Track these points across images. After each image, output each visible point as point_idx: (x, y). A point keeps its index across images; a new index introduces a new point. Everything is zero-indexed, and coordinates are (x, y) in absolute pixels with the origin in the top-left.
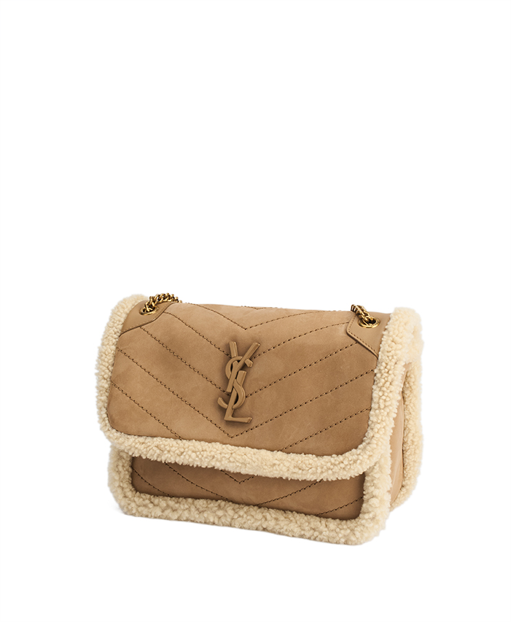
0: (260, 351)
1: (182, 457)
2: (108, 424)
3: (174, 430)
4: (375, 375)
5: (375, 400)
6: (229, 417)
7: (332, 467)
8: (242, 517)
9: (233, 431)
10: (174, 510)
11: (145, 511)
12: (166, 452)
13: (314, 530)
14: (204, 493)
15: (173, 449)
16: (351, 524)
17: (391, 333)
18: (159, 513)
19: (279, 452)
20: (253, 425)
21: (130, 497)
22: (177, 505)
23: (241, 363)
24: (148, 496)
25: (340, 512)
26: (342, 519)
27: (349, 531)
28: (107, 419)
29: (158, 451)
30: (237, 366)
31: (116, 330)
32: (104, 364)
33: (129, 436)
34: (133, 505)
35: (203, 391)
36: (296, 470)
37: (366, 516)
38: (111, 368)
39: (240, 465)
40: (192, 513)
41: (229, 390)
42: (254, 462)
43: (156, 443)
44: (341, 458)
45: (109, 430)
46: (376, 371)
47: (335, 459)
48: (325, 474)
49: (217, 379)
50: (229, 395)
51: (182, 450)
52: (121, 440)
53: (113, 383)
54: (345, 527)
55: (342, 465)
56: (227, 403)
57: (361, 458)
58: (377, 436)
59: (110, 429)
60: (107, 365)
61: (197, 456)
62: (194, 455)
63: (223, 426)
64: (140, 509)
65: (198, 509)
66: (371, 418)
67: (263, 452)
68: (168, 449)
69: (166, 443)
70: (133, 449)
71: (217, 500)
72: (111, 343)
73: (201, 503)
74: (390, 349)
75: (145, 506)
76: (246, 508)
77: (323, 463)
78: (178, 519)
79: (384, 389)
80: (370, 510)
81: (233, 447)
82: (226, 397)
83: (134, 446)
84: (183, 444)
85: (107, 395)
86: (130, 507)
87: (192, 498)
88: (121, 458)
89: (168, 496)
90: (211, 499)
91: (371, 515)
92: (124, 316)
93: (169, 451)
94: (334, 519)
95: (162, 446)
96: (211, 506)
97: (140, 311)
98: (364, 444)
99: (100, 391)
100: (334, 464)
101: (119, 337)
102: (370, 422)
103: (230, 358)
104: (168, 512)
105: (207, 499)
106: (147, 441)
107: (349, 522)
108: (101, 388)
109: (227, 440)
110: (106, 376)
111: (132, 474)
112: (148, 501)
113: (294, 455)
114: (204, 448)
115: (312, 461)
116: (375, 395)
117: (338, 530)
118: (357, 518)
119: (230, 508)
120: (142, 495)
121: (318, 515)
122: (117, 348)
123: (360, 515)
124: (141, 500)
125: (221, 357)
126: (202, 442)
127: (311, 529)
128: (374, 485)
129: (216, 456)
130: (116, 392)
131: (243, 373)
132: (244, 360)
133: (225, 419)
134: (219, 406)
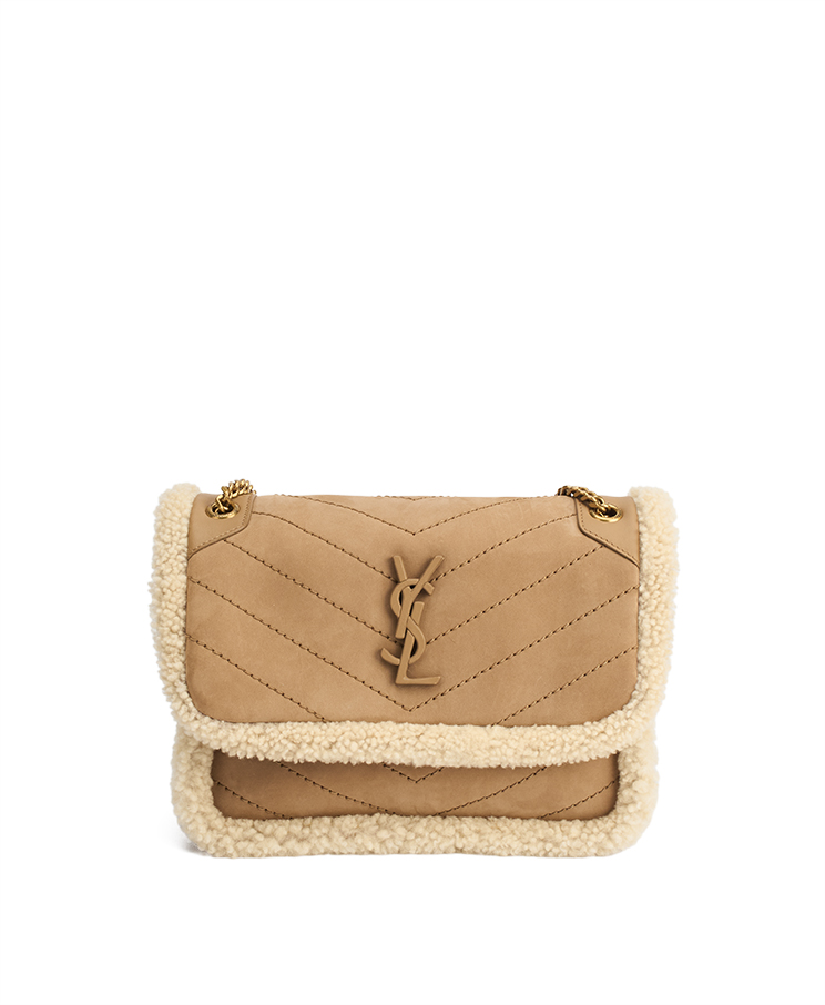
0: (447, 568)
1: (335, 750)
2: (194, 709)
3: (313, 708)
4: (640, 595)
5: (647, 633)
6: (402, 678)
7: (587, 741)
8: (421, 836)
9: (410, 699)
10: (301, 840)
11: (251, 847)
12: (304, 746)
13: (544, 841)
14: (350, 805)
15: (317, 739)
16: (605, 823)
17: (654, 529)
18: (276, 847)
19: (496, 727)
20: (445, 687)
21: (220, 827)
22: (307, 831)
23: (417, 590)
24: (251, 822)
25: (582, 809)
26: (584, 818)
27: (603, 836)
28: (189, 700)
29: (290, 746)
30: (410, 596)
31: (180, 547)
32: (169, 607)
33: (234, 726)
34: (228, 840)
35: (360, 643)
36: (528, 752)
37: (631, 808)
38: (182, 613)
39: (434, 754)
40: (335, 840)
41: (400, 634)
42: (459, 746)
43: (285, 733)
44: (600, 726)
45: (196, 719)
46: (641, 589)
47: (590, 728)
48: (576, 754)
49: (377, 617)
50: (401, 643)
51: (333, 740)
52: (222, 733)
53: (189, 636)
54: (595, 830)
55: (604, 737)
56: (398, 655)
57: (632, 722)
58: (655, 687)
59: (199, 716)
60: (176, 607)
61: (361, 747)
62: (354, 746)
63: (392, 692)
64: (241, 845)
65: (342, 833)
66: (643, 661)
67: (470, 728)
68: (308, 740)
69: (304, 731)
70: (243, 747)
71: (371, 815)
72: (176, 571)
73: (348, 822)
74: (658, 554)
75: (250, 839)
76: (424, 821)
77: (574, 737)
78: (311, 854)
79: (658, 615)
80: (636, 799)
81: (417, 726)
82: (393, 646)
83: (244, 741)
84: (333, 729)
85: (183, 659)
86: (221, 845)
87: (328, 815)
88: (199, 763)
89: (283, 817)
90: (362, 814)
91: (638, 806)
92: (186, 522)
93: (310, 744)
94: (570, 819)
95: (297, 737)
96: (364, 825)
97: (207, 512)
98: (635, 702)
99: (169, 653)
100: (590, 737)
101: (188, 559)
102: (641, 668)
103: (396, 582)
104: (292, 844)
105: (353, 814)
106: (268, 730)
107: (599, 822)
108: (171, 649)
109: (404, 715)
110: (176, 628)
111: (213, 789)
112: (253, 831)
113: (520, 730)
114: (370, 733)
115: (553, 736)
116: (646, 625)
117: (584, 836)
118: (612, 815)
119: (398, 824)
120: (239, 821)
121: (542, 818)
122: (189, 578)
123: (619, 809)
124: (240, 830)
125: (379, 582)
126: (363, 724)
127: (539, 840)
128: (636, 760)
129: (392, 745)
130: (202, 653)
131: (420, 605)
132: (422, 583)
133: (397, 682)
134: (385, 663)
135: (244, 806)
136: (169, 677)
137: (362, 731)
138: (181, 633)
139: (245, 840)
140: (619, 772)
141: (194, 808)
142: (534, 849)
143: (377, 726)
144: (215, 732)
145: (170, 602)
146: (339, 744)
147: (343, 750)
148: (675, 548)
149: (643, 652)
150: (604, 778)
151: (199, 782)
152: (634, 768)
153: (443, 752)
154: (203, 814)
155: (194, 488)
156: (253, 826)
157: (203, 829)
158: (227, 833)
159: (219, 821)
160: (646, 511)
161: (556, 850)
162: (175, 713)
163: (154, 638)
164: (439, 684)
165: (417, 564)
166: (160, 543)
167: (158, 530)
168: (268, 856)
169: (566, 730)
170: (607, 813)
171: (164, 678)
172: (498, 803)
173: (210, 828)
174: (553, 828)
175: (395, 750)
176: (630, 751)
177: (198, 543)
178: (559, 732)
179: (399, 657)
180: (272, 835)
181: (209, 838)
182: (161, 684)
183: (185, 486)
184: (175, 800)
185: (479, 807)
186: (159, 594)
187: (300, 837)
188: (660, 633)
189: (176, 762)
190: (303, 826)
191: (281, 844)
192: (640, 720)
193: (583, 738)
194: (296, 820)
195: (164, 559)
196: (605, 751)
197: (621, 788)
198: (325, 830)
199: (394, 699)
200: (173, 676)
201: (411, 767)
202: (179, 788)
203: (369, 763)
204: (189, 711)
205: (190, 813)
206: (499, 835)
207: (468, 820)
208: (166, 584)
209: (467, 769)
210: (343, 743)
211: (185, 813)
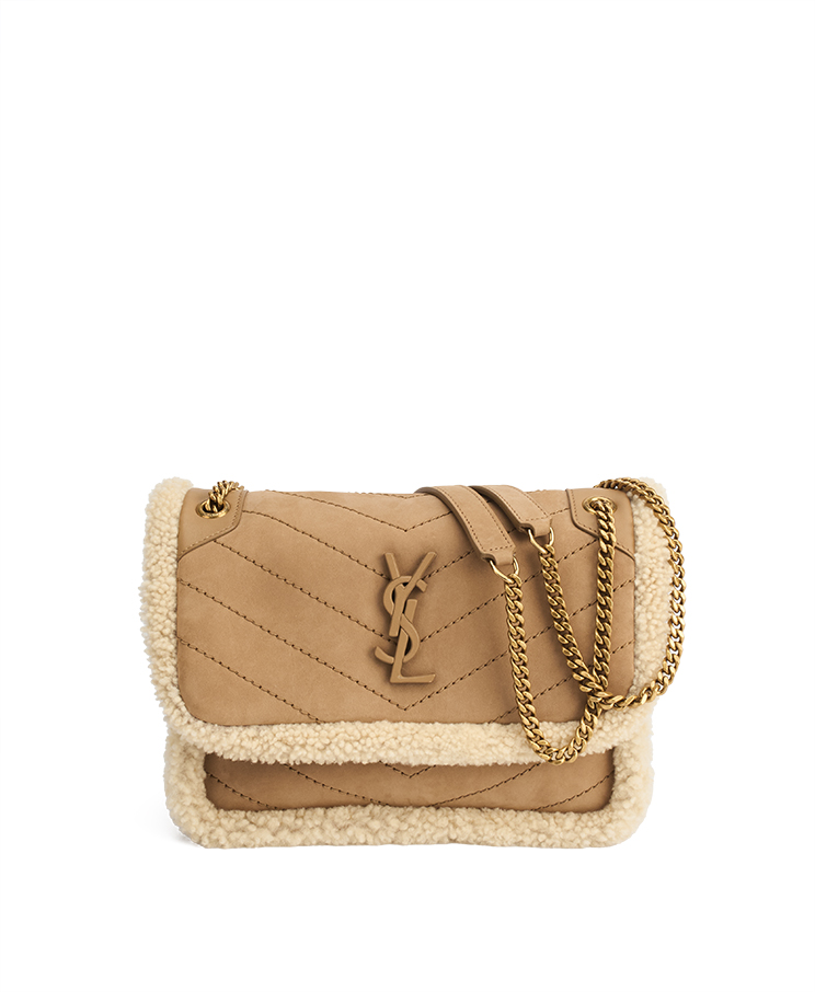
0: (439, 564)
1: (328, 752)
2: (187, 713)
3: (306, 709)
4: (636, 588)
5: (643, 628)
6: (397, 677)
8: (415, 827)
9: (406, 697)
10: (293, 831)
11: (243, 838)
12: (297, 748)
13: (538, 832)
14: (343, 798)
15: (310, 741)
16: (605, 815)
17: (648, 522)
18: (270, 838)
19: (493, 725)
20: (440, 685)
21: (213, 819)
22: (299, 822)
23: (410, 587)
24: (243, 813)
26: (580, 811)
27: (597, 830)
28: (182, 704)
29: (284, 749)
30: (403, 593)
31: (170, 549)
32: (159, 611)
33: (228, 730)
34: (220, 831)
35: (352, 643)
36: (524, 750)
37: (626, 805)
38: (173, 616)
39: (431, 753)
40: (327, 832)
41: (393, 633)
42: (456, 746)
43: (278, 736)
45: (189, 723)
46: (637, 582)
49: (370, 615)
50: (395, 641)
51: (327, 741)
52: (214, 738)
53: (181, 640)
54: (590, 824)
55: (601, 734)
56: (392, 653)
57: (629, 717)
59: (192, 720)
60: (166, 611)
61: (356, 748)
62: (349, 748)
63: (387, 691)
64: (234, 836)
65: (335, 825)
66: (642, 657)
67: (466, 727)
68: (301, 742)
69: (297, 733)
70: (236, 750)
71: (364, 806)
72: (165, 572)
73: (341, 814)
74: (654, 547)
75: (243, 831)
76: (417, 812)
77: (569, 733)
78: (303, 844)
79: (654, 608)
80: (631, 794)
81: (412, 724)
82: (386, 644)
83: (238, 744)
84: (328, 730)
85: (175, 662)
86: (214, 837)
87: (321, 807)
88: (190, 756)
89: (276, 808)
90: (355, 805)
91: (633, 801)
92: (175, 522)
93: (303, 746)
94: (564, 812)
95: (290, 739)
96: (357, 816)
97: (198, 511)
99: (160, 657)
101: (178, 560)
102: (638, 663)
103: (389, 579)
104: (284, 834)
105: (345, 805)
106: (262, 733)
107: (595, 816)
108: (162, 653)
109: (400, 714)
110: (167, 631)
111: (206, 782)
112: (246, 822)
113: (517, 727)
114: (364, 733)
115: (550, 733)
116: (641, 620)
117: (578, 829)
118: (607, 809)
119: (391, 815)
120: (231, 813)
121: (539, 810)
122: (179, 581)
123: (614, 804)
124: (233, 821)
125: (372, 580)
126: (358, 724)
127: (533, 831)
128: (632, 756)
129: (388, 744)
130: (193, 657)
131: (413, 603)
132: (415, 580)
133: (392, 680)
134: (378, 661)
135: (236, 799)
136: (162, 682)
137: (356, 732)
138: (172, 636)
139: (237, 831)
140: (614, 767)
141: (188, 801)
142: (528, 840)
143: (372, 725)
144: (208, 736)
145: (160, 606)
146: (333, 746)
147: (337, 752)
149: (642, 647)
150: (597, 774)
151: (192, 775)
152: (630, 763)
153: (439, 751)
154: (195, 806)
155: (185, 483)
156: (246, 817)
157: (196, 821)
158: (220, 825)
159: (211, 814)
161: (549, 842)
162: (167, 718)
163: (145, 642)
164: (434, 682)
165: (409, 561)
166: (149, 545)
167: (148, 531)
168: (261, 846)
169: (561, 726)
170: (601, 807)
171: (156, 682)
172: (492, 797)
173: (203, 820)
174: (548, 820)
175: (390, 748)
176: (626, 746)
177: (188, 544)
178: (556, 728)
179: (393, 656)
180: (265, 826)
181: (202, 830)
182: (153, 689)
183: (175, 480)
184: (168, 790)
185: (474, 800)
186: (149, 598)
187: (293, 828)
188: (657, 626)
189: (168, 755)
190: (296, 818)
191: (274, 835)
192: (637, 715)
194: (288, 811)
195: (154, 560)
196: (601, 747)
197: (616, 783)
198: (317, 822)
199: (389, 698)
200: (165, 681)
201: (408, 767)
202: (173, 780)
203: (365, 763)
204: (182, 716)
205: (183, 806)
206: (494, 827)
207: (463, 811)
208: (154, 588)
209: (462, 768)
210: (337, 745)
211: (178, 806)
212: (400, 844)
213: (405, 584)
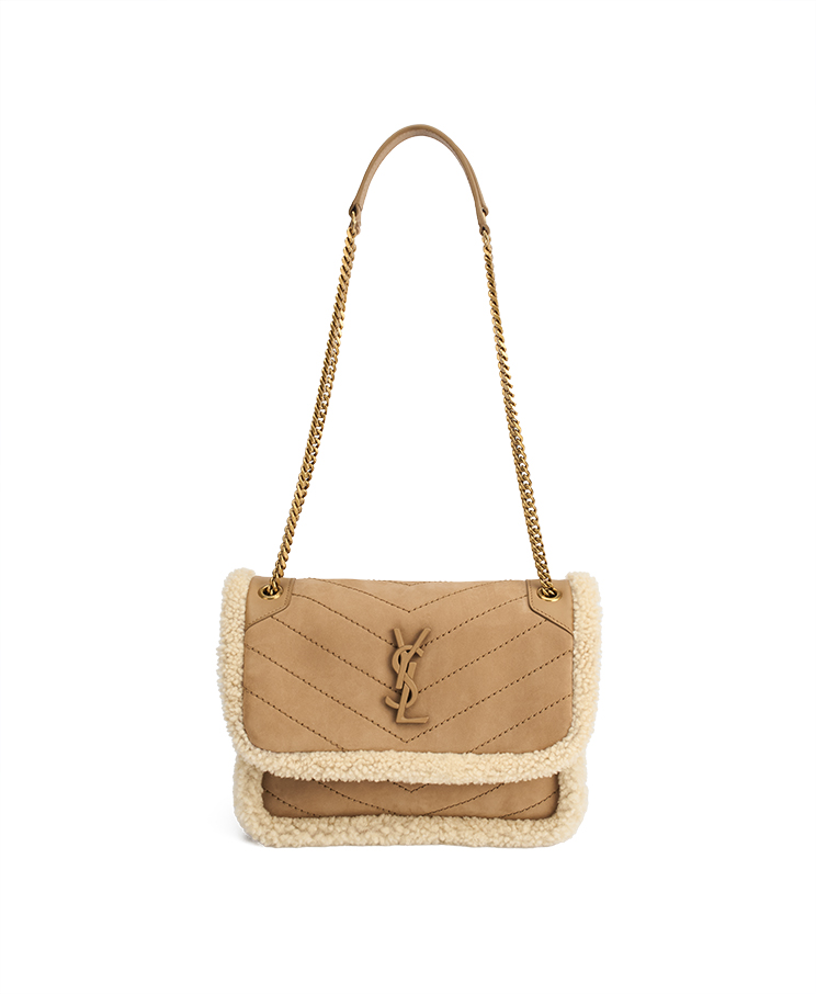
0: (432, 637)
1: (350, 772)
2: (249, 742)
3: (335, 741)
4: (574, 656)
5: (579, 685)
6: (401, 718)
7: (536, 765)
8: (415, 832)
9: (407, 734)
10: (327, 835)
11: (290, 839)
12: (328, 769)
13: (504, 835)
14: (363, 808)
15: (338, 764)
16: (552, 822)
17: (584, 608)
18: (309, 840)
19: (470, 754)
20: (432, 725)
21: (268, 823)
22: (331, 828)
23: (412, 653)
24: (290, 820)
25: (531, 812)
26: (535, 818)
27: (547, 832)
28: (245, 735)
29: (319, 770)
30: (406, 658)
31: (239, 623)
32: (232, 667)
33: (278, 755)
34: (274, 833)
35: (369, 693)
36: (493, 772)
37: (568, 814)
38: (241, 671)
39: (425, 775)
40: (351, 836)
41: (399, 686)
42: (442, 769)
43: (315, 760)
44: (546, 754)
45: (250, 750)
46: (575, 652)
47: (537, 755)
48: (527, 774)
49: (382, 673)
50: (400, 692)
51: (350, 765)
52: (268, 761)
53: (246, 688)
54: (542, 828)
55: (548, 762)
56: (398, 702)
57: (569, 751)
58: (586, 725)
59: (252, 748)
60: (236, 667)
61: (370, 770)
62: (365, 770)
63: (394, 728)
64: (284, 837)
65: (357, 830)
66: (578, 706)
67: (450, 755)
68: (331, 765)
69: (328, 758)
70: (284, 770)
71: (378, 815)
72: (236, 640)
73: (361, 821)
74: (586, 626)
75: (290, 833)
76: (416, 820)
77: (524, 761)
78: (333, 845)
79: (586, 670)
80: (571, 806)
81: (412, 753)
82: (394, 694)
83: (287, 765)
84: (351, 756)
85: (241, 705)
86: (269, 837)
87: (347, 816)
88: (252, 777)
89: (314, 816)
90: (371, 814)
91: (573, 812)
92: (243, 602)
93: (332, 768)
94: (523, 819)
95: (323, 763)
96: (373, 823)
97: (260, 594)
98: (572, 735)
99: (230, 701)
100: (538, 762)
101: (245, 630)
102: (575, 710)
103: (396, 647)
104: (320, 837)
105: (365, 815)
106: (303, 758)
107: (546, 822)
108: (233, 698)
109: (402, 746)
110: (236, 682)
111: (263, 795)
112: (292, 827)
113: (488, 756)
114: (377, 759)
115: (511, 761)
116: (578, 679)
117: (533, 832)
118: (554, 817)
119: (398, 823)
120: (282, 819)
121: (502, 818)
122: (246, 645)
123: (559, 814)
124: (283, 826)
125: (384, 647)
126: (372, 752)
127: (500, 835)
128: (572, 778)
129: (393, 767)
130: (255, 701)
131: (413, 665)
132: (415, 648)
133: (397, 721)
134: (388, 707)
135: (286, 808)
136: (232, 719)
137: (371, 759)
138: (240, 686)
139: (286, 833)
140: (559, 787)
141: (250, 811)
142: (496, 842)
143: (382, 754)
144: (264, 759)
145: (232, 664)
146: (354, 768)
147: (357, 772)
148: (600, 622)
149: (579, 699)
150: (548, 790)
151: (254, 792)
152: (570, 784)
153: (430, 773)
154: (255, 814)
155: (250, 572)
156: (292, 823)
157: (256, 825)
158: (273, 828)
159: (267, 820)
160: (579, 593)
161: (512, 843)
162: (235, 745)
163: (220, 690)
164: (428, 722)
165: (411, 634)
166: (225, 619)
167: (224, 608)
168: (303, 846)
169: (521, 756)
170: (550, 816)
171: (227, 719)
172: (470, 807)
173: (261, 824)
174: (510, 826)
175: (395, 770)
176: (567, 772)
177: (252, 619)
178: (515, 758)
179: (399, 703)
180: (306, 830)
181: (261, 831)
182: (225, 723)
183: (242, 570)
184: (236, 803)
185: (457, 810)
186: (224, 660)
187: (326, 832)
188: (589, 684)
189: (236, 777)
190: (329, 824)
191: (313, 837)
192: (574, 749)
193: (533, 763)
194: (323, 819)
195: (228, 630)
196: (549, 773)
197: (560, 798)
198: (344, 829)
199: (395, 733)
200: (234, 718)
201: (408, 784)
202: (239, 796)
203: (377, 781)
204: (245, 744)
205: (247, 814)
206: (472, 832)
207: (449, 820)
208: (229, 650)
209: (447, 786)
210: (357, 767)
211: (243, 814)
212: (404, 844)
213: (408, 651)
